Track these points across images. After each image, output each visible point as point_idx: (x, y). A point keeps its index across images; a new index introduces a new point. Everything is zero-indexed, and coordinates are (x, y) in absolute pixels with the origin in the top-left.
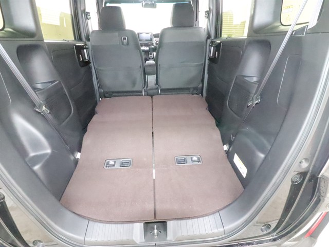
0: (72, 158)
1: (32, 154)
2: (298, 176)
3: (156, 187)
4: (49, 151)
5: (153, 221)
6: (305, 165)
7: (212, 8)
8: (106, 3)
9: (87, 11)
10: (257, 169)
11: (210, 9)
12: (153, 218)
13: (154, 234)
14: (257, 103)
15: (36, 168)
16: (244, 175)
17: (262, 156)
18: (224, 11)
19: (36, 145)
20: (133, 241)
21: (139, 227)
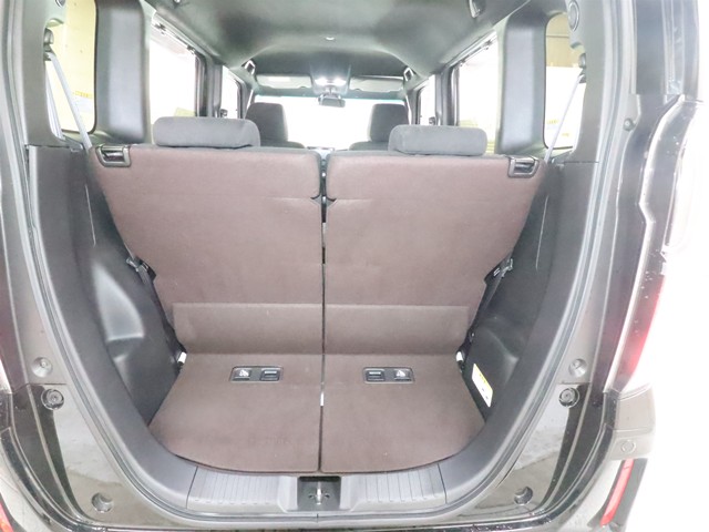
0: (173, 361)
1: (112, 337)
2: (573, 394)
3: (324, 419)
4: (140, 334)
5: (316, 475)
6: (581, 372)
7: (440, 113)
8: (254, 95)
9: (222, 107)
10: (508, 377)
11: (437, 114)
12: (316, 469)
13: (315, 499)
14: (507, 271)
15: (120, 360)
16: (489, 403)
17: (513, 360)
18: (461, 119)
19: (122, 322)
20: (278, 508)
21: (289, 484)
